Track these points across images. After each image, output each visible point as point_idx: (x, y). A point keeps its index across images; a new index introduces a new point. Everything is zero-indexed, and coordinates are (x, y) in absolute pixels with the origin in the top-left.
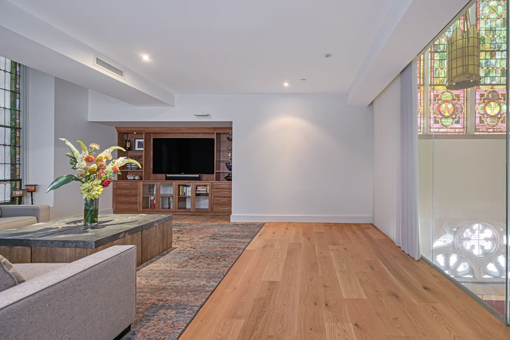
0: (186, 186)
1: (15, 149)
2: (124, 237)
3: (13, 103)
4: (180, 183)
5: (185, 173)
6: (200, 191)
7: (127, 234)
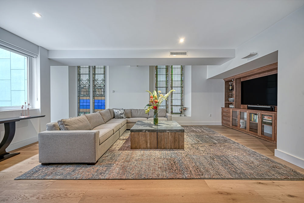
0: (256, 114)
1: (182, 94)
2: (145, 132)
3: (181, 78)
4: (251, 112)
5: (260, 105)
6: (266, 120)
7: (147, 131)
